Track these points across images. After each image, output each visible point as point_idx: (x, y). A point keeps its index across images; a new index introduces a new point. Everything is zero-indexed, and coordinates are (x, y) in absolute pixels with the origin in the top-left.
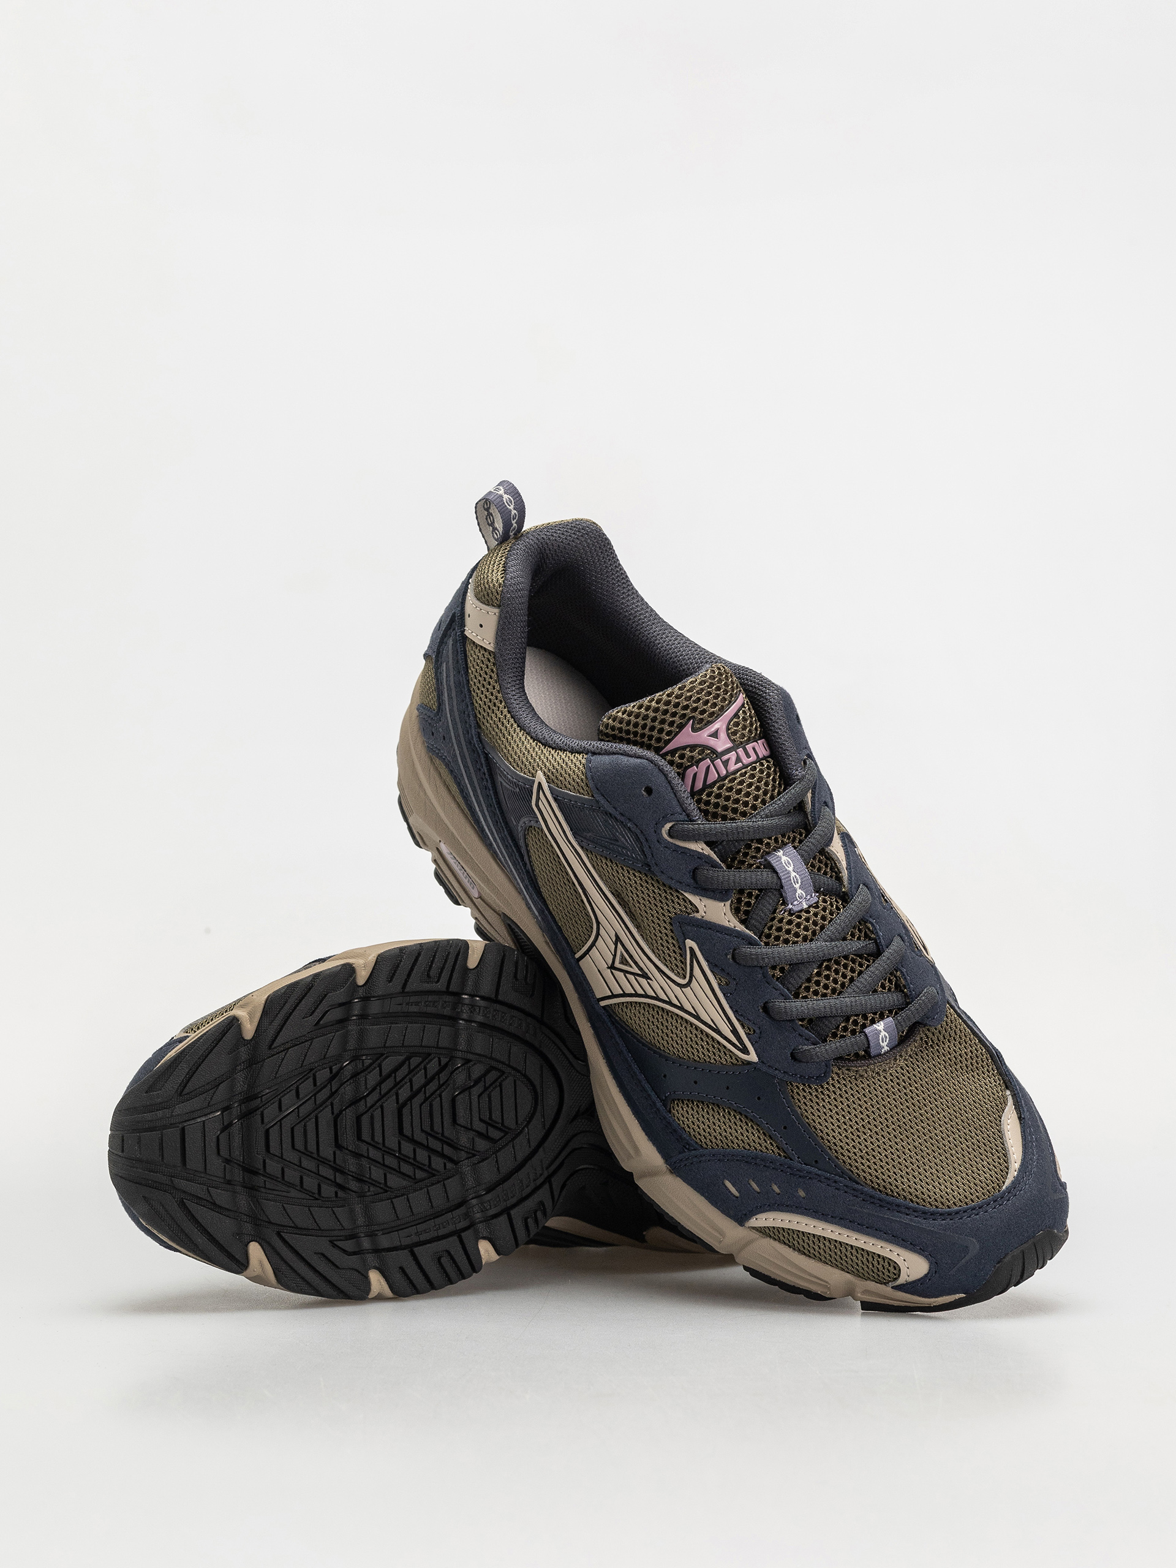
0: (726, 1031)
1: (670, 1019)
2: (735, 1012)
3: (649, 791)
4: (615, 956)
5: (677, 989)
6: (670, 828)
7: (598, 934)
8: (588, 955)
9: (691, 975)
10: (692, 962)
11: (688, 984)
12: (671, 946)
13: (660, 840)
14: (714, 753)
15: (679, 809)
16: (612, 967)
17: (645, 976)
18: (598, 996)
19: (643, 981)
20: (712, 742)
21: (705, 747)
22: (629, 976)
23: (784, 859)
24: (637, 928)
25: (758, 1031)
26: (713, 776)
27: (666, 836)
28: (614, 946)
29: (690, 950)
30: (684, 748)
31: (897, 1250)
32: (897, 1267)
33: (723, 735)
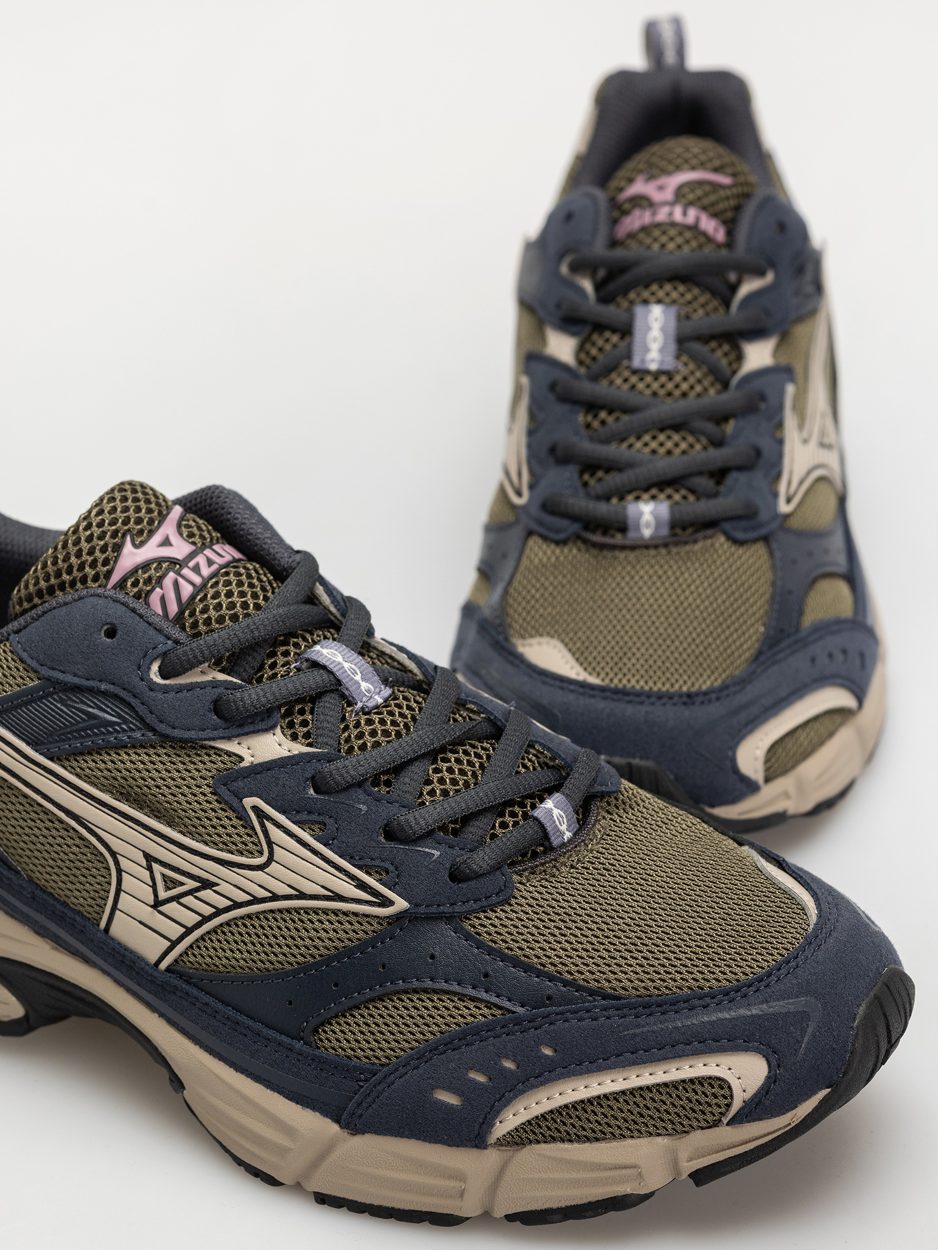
0: (348, 889)
1: (265, 923)
2: (351, 859)
3: (111, 633)
4: (154, 886)
5: (258, 875)
6: (159, 668)
7: (119, 871)
8: (117, 912)
9: (270, 843)
10: (263, 826)
11: (271, 859)
12: (226, 822)
13: (153, 687)
14: (175, 564)
15: (162, 639)
16: (157, 904)
17: (207, 885)
18: (153, 958)
19: (207, 894)
20: (166, 552)
21: (160, 561)
22: (186, 900)
23: (325, 651)
24: (170, 826)
25: (391, 868)
26: (187, 590)
27: (158, 680)
28: (148, 872)
29: (255, 812)
30: (135, 571)
31: (712, 1060)
32: (722, 1083)
33: (175, 539)
